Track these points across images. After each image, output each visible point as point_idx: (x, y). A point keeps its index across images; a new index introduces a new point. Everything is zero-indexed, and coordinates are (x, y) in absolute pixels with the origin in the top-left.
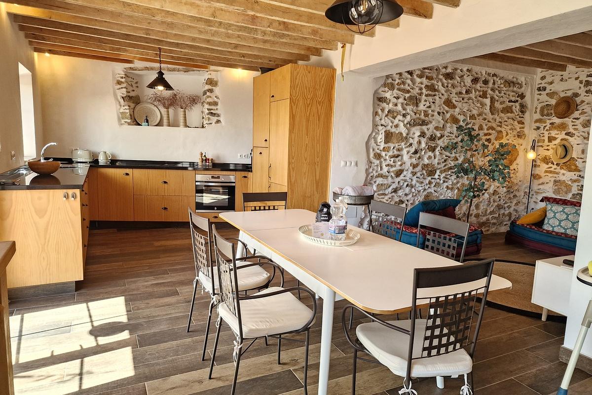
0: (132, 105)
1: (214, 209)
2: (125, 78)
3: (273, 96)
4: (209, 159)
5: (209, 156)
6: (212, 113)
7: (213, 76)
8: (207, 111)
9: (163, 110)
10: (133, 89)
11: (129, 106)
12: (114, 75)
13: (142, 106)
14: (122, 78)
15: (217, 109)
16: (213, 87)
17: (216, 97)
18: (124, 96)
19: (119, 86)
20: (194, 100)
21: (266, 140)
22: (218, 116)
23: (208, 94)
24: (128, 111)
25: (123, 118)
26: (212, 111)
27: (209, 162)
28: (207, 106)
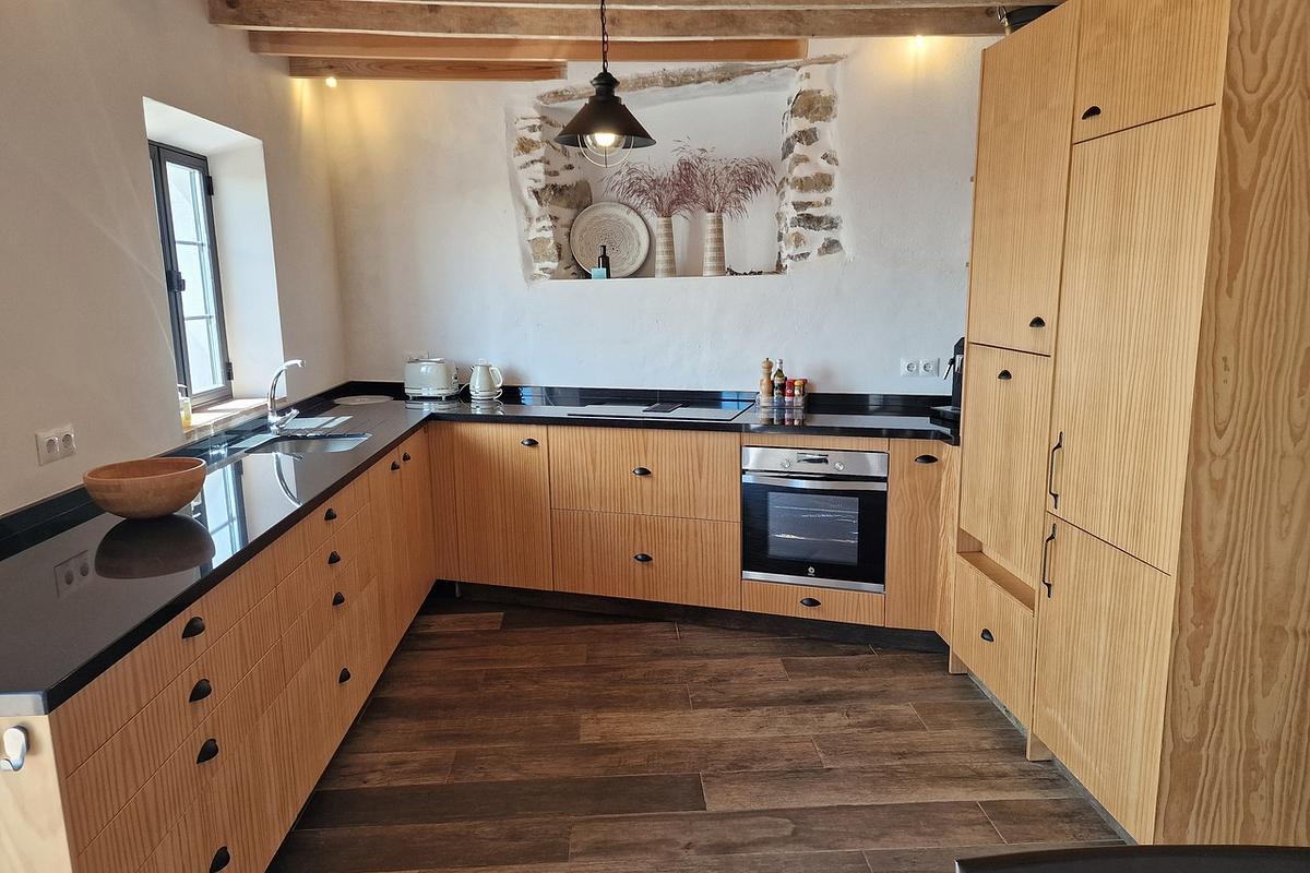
0: (566, 214)
1: (805, 573)
2: (540, 127)
3: (1094, 111)
4: (792, 384)
5: (795, 373)
6: (809, 218)
7: (818, 80)
8: (791, 213)
9: (657, 222)
10: (567, 163)
11: (554, 218)
12: (510, 121)
13: (599, 212)
14: (533, 129)
15: (828, 202)
16: (817, 124)
17: (825, 157)
18: (539, 186)
19: (525, 158)
20: (749, 178)
21: (1038, 322)
22: (832, 224)
23: (798, 149)
24: (549, 234)
25: (537, 259)
26: (809, 211)
27: (793, 395)
28: (792, 195)
